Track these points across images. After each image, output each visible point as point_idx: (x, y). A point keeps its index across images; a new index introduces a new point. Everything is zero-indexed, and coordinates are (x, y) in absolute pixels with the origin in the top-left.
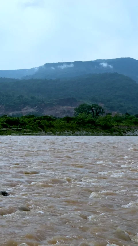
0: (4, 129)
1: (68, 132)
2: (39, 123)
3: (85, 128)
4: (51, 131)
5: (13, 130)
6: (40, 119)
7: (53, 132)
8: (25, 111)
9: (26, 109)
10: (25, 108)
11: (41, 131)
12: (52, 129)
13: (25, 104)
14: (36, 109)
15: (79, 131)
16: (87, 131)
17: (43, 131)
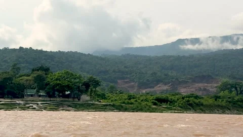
0: (154, 106)
1: (218, 110)
2: (188, 101)
3: (235, 107)
4: (201, 109)
5: (164, 108)
6: (189, 97)
7: (202, 111)
8: (159, 89)
9: (160, 87)
10: (158, 86)
11: (190, 109)
12: (201, 107)
13: (158, 81)
14: (170, 86)
15: (230, 110)
16: (238, 110)
17: (192, 109)
